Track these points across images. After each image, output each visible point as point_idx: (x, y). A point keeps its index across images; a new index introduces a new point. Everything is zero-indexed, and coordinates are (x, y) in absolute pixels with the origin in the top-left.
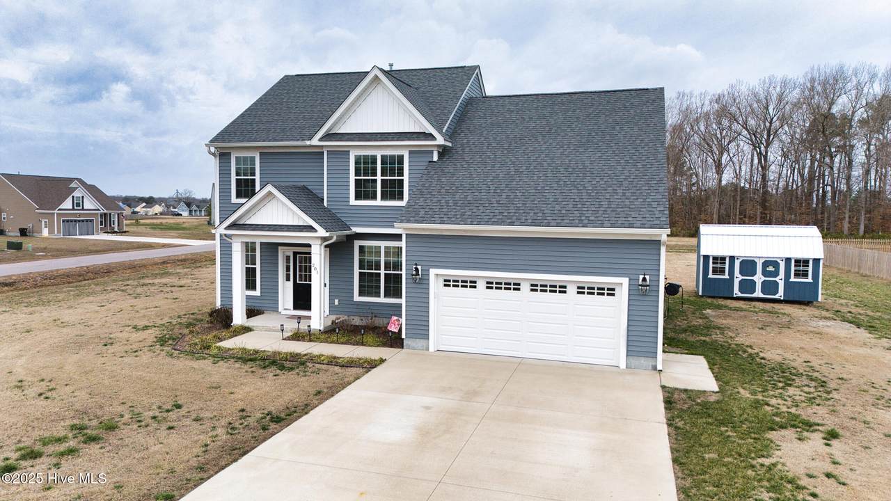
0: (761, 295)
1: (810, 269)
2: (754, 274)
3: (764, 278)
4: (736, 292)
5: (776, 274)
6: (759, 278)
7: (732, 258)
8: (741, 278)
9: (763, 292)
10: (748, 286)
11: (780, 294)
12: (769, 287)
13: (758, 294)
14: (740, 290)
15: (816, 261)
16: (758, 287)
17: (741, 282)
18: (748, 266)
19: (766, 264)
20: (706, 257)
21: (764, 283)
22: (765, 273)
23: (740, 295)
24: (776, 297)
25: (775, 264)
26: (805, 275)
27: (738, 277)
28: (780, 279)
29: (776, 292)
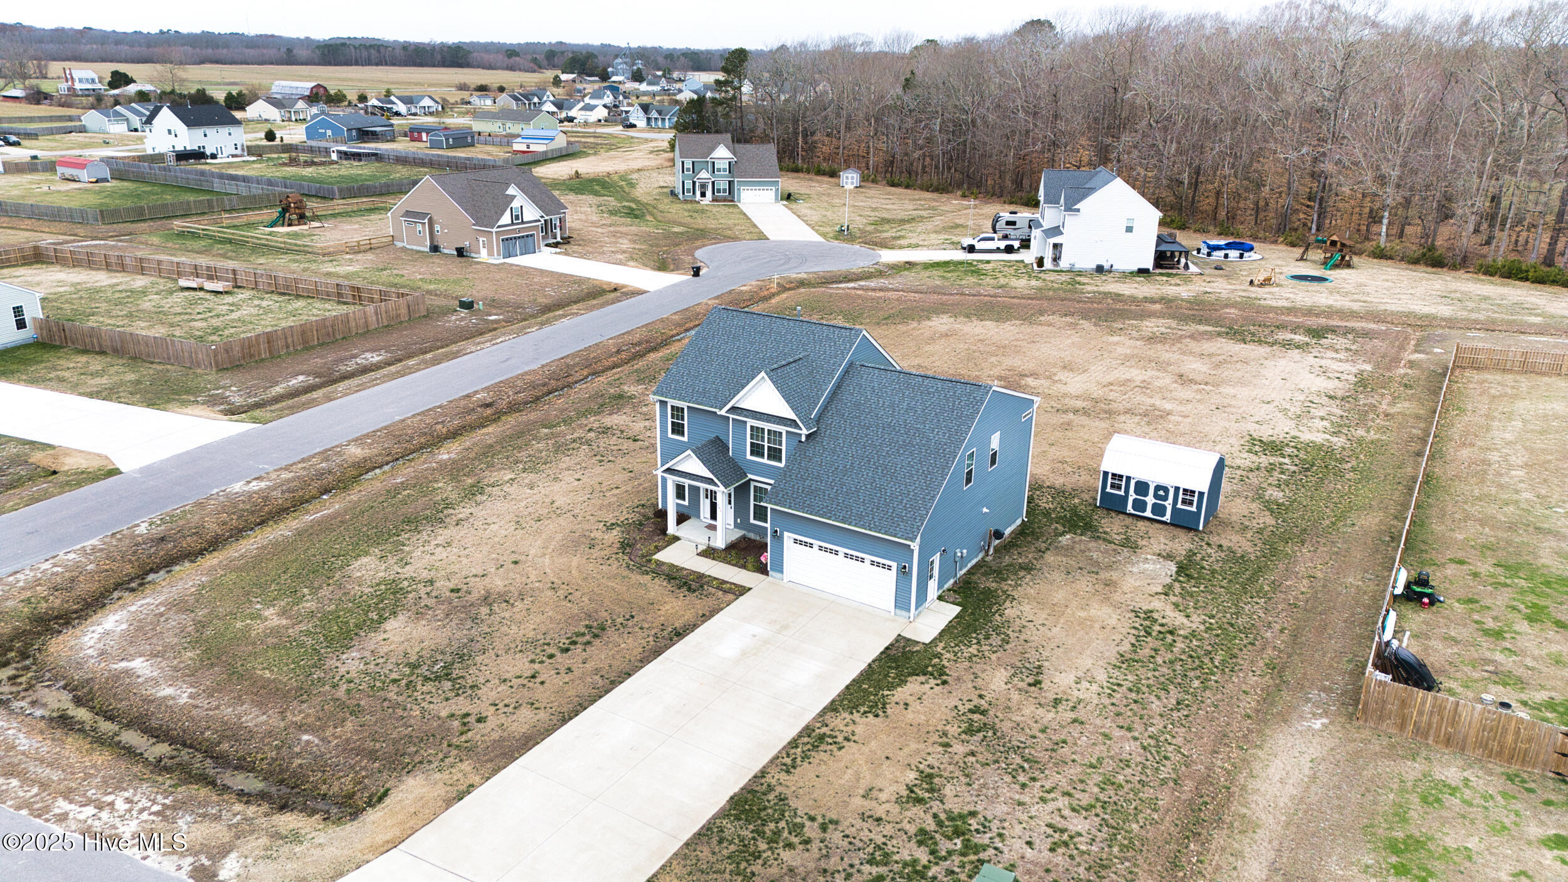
0: (1151, 516)
1: (1195, 499)
2: (1146, 495)
3: (1154, 501)
4: (1130, 509)
5: (1165, 498)
6: (1150, 500)
7: (1129, 478)
8: (1135, 496)
9: (1153, 512)
10: (1140, 505)
11: (1167, 517)
12: (1159, 509)
13: (1148, 513)
14: (1134, 508)
15: (1201, 494)
16: (1149, 508)
17: (1135, 500)
18: (1142, 488)
19: (1158, 488)
20: (1106, 474)
21: (1154, 505)
22: (1156, 496)
23: (1133, 512)
24: (1164, 519)
25: (1166, 490)
26: (1191, 503)
27: (1132, 496)
28: (1169, 504)
29: (1164, 515)
